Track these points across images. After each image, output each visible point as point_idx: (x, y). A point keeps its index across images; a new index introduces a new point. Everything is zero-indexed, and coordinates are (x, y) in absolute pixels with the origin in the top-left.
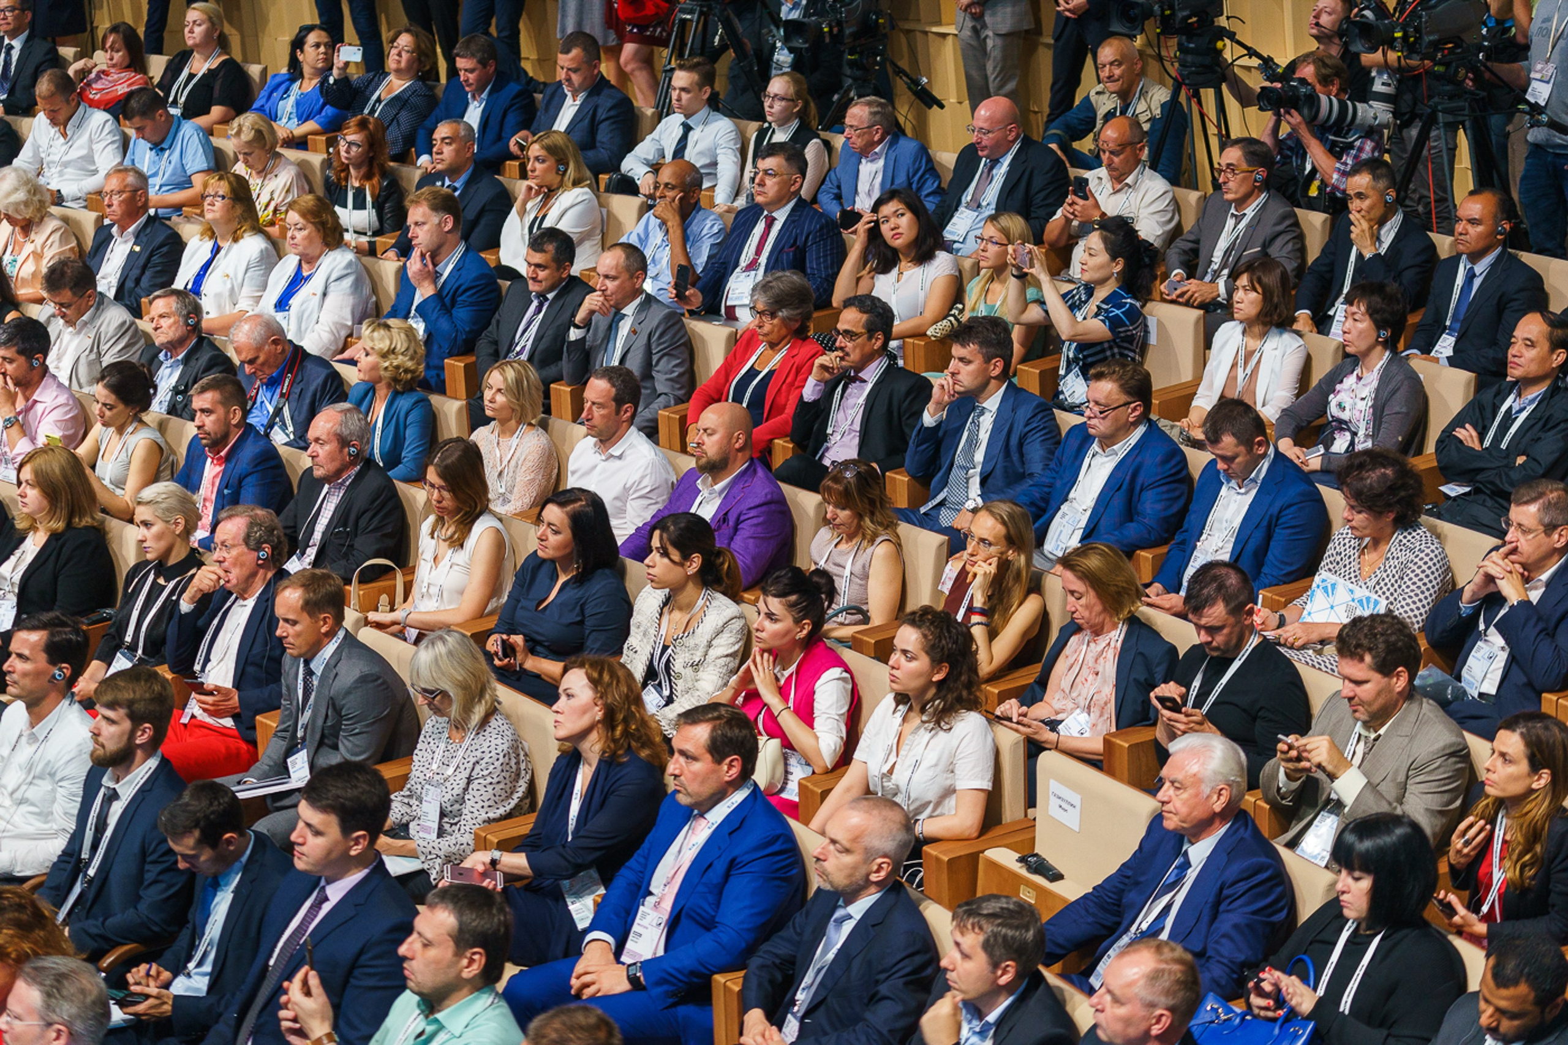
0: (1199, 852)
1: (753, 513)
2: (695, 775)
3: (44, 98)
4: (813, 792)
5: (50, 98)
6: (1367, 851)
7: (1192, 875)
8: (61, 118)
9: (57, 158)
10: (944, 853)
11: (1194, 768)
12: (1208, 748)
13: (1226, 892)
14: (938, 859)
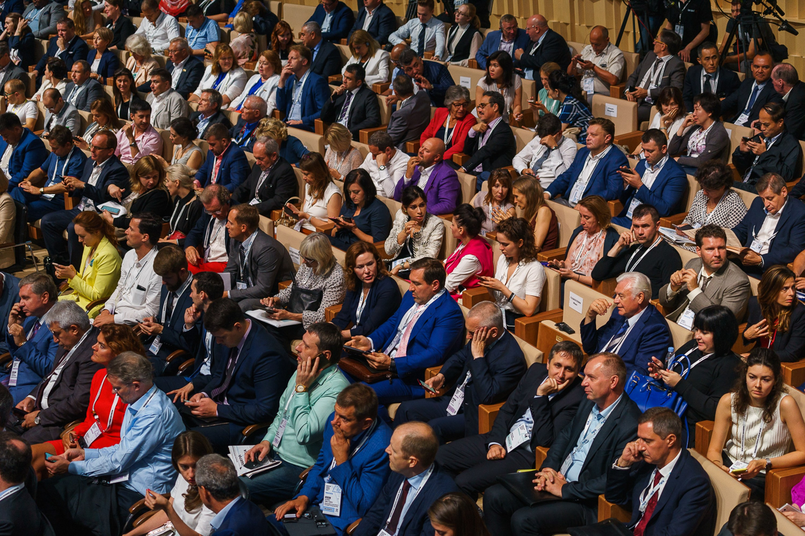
0: (632, 321)
1: (445, 181)
2: (421, 290)
3: (145, 11)
4: (469, 297)
5: (147, 10)
6: (710, 321)
7: (629, 331)
8: (153, 19)
9: (151, 35)
10: (524, 322)
11: (628, 287)
12: (633, 278)
13: (643, 338)
14: (521, 324)
